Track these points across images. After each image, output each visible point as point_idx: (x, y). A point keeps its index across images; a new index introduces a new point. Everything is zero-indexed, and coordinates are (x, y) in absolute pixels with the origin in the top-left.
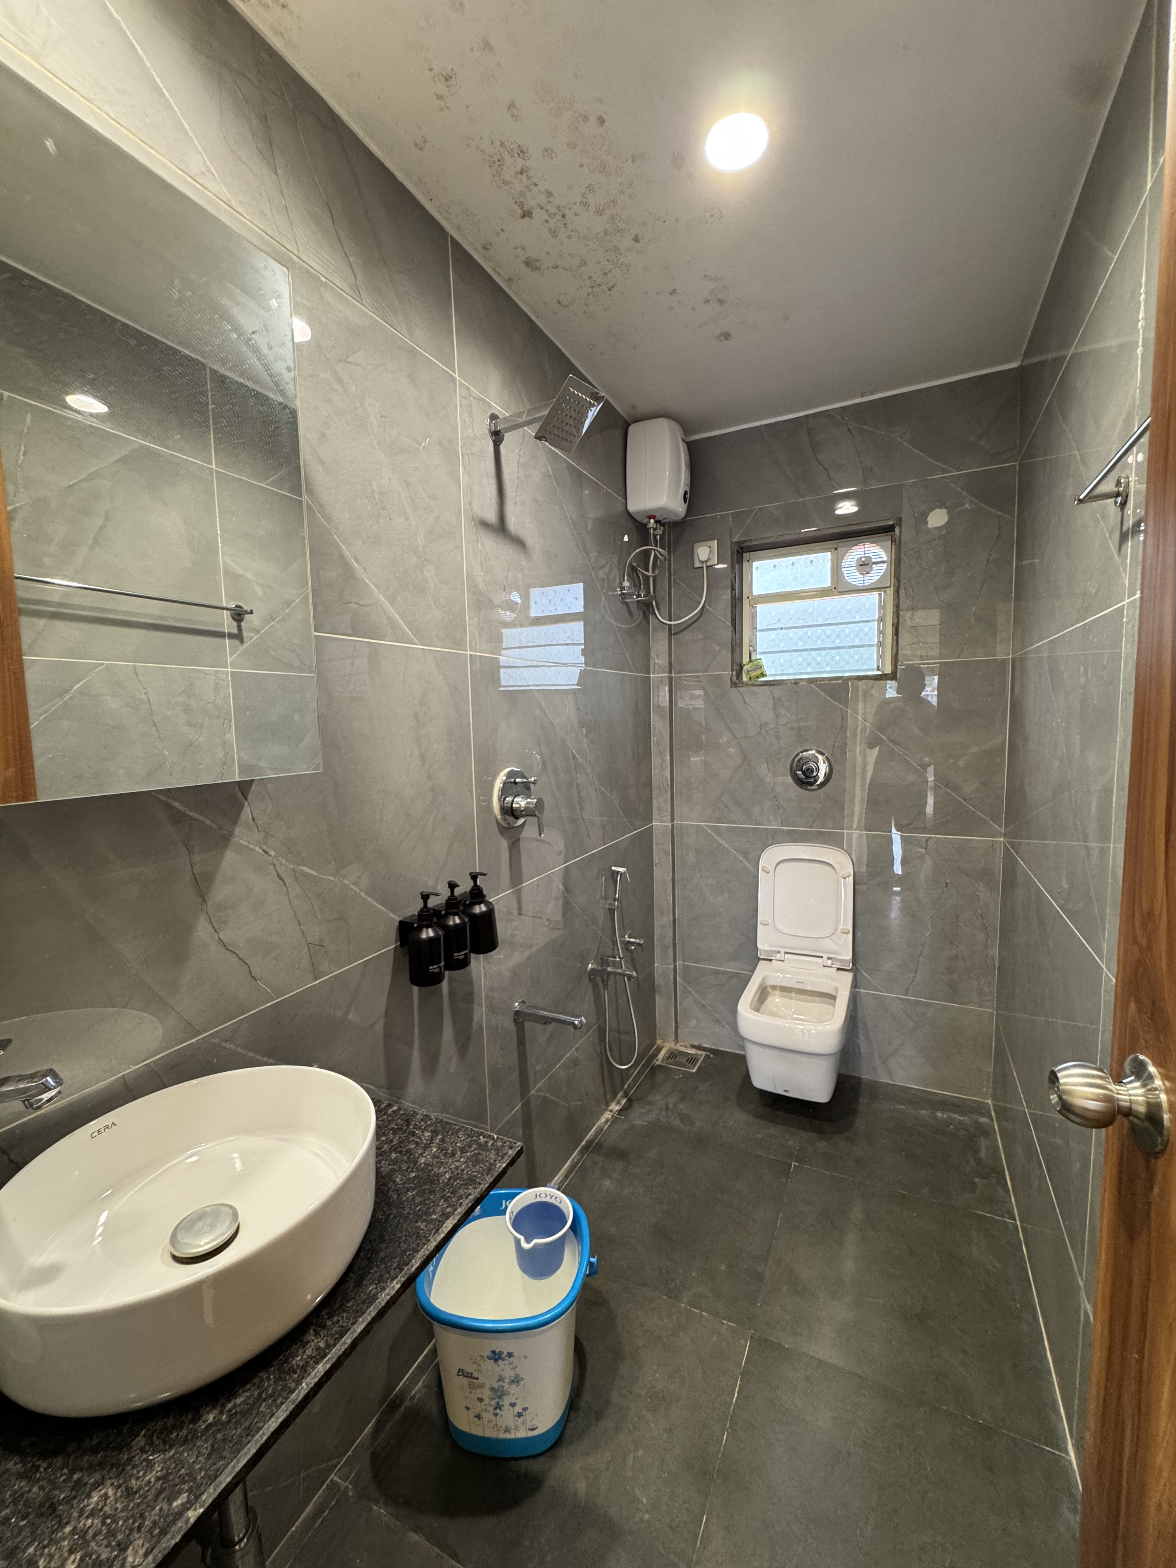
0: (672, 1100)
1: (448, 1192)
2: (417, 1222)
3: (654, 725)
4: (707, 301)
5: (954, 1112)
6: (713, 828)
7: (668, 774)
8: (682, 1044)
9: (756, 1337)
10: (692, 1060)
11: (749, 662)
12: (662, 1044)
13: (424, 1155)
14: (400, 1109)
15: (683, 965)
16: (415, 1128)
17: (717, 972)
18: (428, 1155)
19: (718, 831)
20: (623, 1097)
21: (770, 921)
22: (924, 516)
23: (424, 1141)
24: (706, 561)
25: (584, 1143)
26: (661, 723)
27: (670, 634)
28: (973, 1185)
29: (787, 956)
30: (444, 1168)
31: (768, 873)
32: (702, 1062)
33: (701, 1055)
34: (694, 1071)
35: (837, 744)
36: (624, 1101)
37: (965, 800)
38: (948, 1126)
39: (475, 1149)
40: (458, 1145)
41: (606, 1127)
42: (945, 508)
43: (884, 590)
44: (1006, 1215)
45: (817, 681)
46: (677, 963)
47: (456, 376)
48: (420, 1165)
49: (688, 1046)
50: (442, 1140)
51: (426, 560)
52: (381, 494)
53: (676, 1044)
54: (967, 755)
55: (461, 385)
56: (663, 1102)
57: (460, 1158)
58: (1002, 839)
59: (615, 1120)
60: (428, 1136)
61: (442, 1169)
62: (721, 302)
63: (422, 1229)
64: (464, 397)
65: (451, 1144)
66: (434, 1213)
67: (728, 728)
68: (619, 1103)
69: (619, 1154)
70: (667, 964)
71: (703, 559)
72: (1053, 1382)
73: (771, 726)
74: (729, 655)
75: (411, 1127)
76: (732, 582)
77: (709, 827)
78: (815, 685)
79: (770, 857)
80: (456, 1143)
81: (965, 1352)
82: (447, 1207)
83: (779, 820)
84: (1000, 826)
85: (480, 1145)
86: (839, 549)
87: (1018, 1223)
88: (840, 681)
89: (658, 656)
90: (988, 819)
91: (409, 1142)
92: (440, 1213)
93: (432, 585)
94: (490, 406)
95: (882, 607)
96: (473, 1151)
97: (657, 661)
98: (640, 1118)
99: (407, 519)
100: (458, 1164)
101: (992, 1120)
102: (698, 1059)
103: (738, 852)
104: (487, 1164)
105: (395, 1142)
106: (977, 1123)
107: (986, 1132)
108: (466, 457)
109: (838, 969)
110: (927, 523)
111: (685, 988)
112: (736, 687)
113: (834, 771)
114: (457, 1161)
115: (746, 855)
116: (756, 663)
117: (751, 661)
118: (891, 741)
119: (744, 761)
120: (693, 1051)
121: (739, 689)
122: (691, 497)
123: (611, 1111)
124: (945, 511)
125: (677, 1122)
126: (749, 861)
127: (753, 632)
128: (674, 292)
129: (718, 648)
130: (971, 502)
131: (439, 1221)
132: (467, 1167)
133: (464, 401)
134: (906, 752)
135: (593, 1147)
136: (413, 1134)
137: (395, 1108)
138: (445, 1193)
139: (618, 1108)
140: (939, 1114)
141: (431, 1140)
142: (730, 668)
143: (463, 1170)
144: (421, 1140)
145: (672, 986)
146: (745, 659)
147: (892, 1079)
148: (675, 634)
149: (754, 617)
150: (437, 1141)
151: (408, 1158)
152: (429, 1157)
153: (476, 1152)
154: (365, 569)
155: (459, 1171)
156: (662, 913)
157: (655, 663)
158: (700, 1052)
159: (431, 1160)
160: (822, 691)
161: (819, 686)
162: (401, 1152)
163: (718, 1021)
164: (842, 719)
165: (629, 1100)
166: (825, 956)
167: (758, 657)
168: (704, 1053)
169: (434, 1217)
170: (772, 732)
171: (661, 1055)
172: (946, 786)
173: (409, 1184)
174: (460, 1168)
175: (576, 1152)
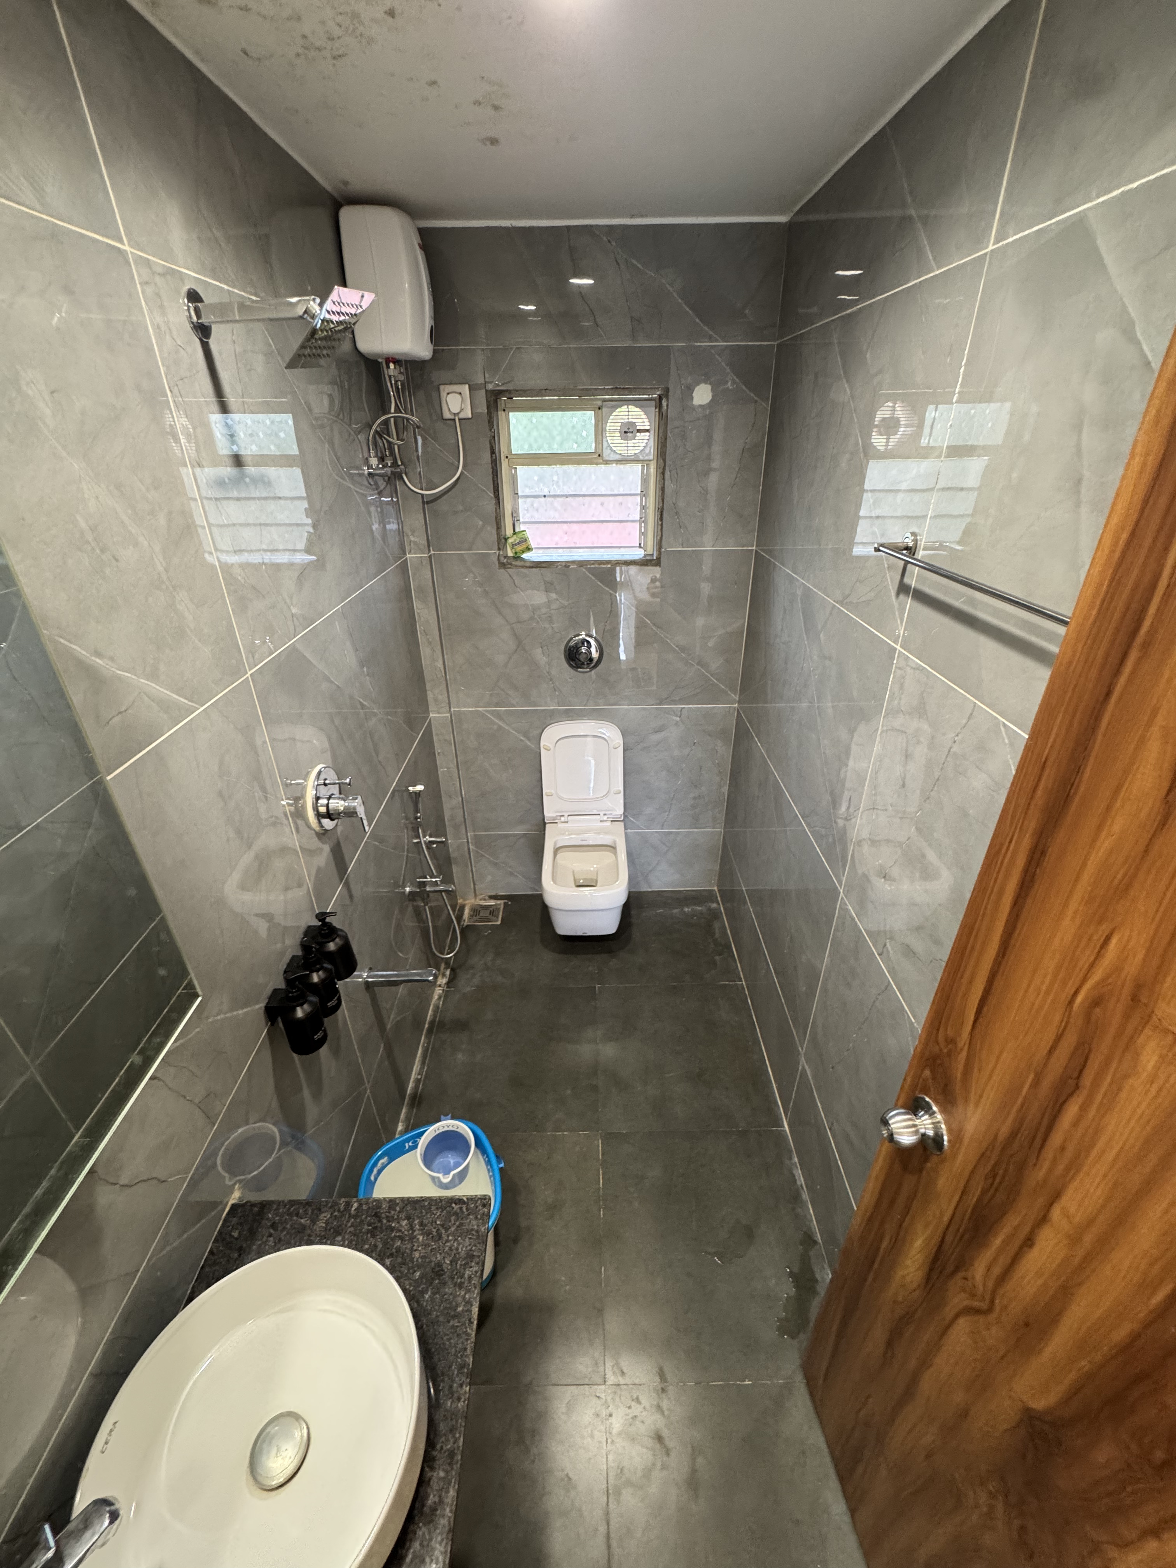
0: (489, 958)
1: (458, 1278)
2: (449, 1322)
3: (418, 613)
4: (478, 103)
5: (695, 904)
6: (492, 712)
7: (440, 664)
8: (481, 897)
9: (603, 1135)
10: (493, 911)
11: (514, 534)
12: (464, 903)
13: (415, 1248)
14: (361, 1205)
15: (475, 835)
16: (389, 1221)
17: (506, 836)
18: (418, 1246)
19: (498, 715)
20: (446, 968)
21: (553, 792)
22: (690, 389)
23: (406, 1233)
24: (458, 414)
25: (427, 1026)
26: (426, 611)
27: (423, 502)
28: (715, 963)
29: (570, 817)
30: (441, 1254)
31: (549, 750)
32: (503, 913)
33: (500, 904)
34: (499, 923)
35: (607, 628)
36: (448, 972)
37: (712, 675)
38: (692, 918)
39: (456, 1221)
40: (438, 1222)
41: (441, 1003)
42: (710, 384)
43: (647, 462)
44: (736, 980)
45: (586, 565)
46: (469, 834)
47: (126, 248)
48: (417, 1261)
49: (487, 898)
50: (421, 1224)
51: (174, 587)
52: (93, 529)
53: (476, 899)
54: (714, 636)
55: (138, 259)
56: (482, 962)
57: (448, 1237)
58: (736, 705)
59: (446, 995)
60: (406, 1225)
61: (439, 1257)
62: (496, 108)
63: (457, 1326)
64: (147, 283)
65: (432, 1223)
66: (457, 1306)
67: (500, 613)
68: (444, 975)
69: (461, 1026)
70: (460, 839)
71: (455, 410)
72: (773, 1087)
73: (544, 610)
74: (494, 532)
75: (385, 1221)
76: (490, 443)
77: (487, 711)
78: (585, 568)
79: (551, 735)
80: (436, 1222)
81: (727, 1088)
82: (465, 1294)
83: (556, 701)
84: (736, 695)
85: (456, 1214)
86: (604, 410)
87: (744, 983)
88: (609, 566)
89: (413, 532)
90: (727, 689)
91: (393, 1239)
92: (463, 1303)
93: (191, 617)
94: (181, 277)
95: (645, 480)
96: (454, 1224)
97: (412, 539)
98: (468, 984)
99: (136, 544)
100: (448, 1244)
101: (719, 904)
102: (499, 909)
103: (518, 733)
104: (474, 1232)
105: (380, 1246)
106: (710, 909)
107: (715, 915)
108: (175, 390)
109: (612, 821)
110: (692, 398)
111: (477, 852)
112: (505, 568)
113: (605, 653)
114: (447, 1241)
115: (526, 735)
116: (520, 535)
117: (515, 533)
118: (654, 624)
119: (518, 647)
120: (492, 903)
121: (508, 570)
122: (436, 335)
123: (440, 986)
124: (709, 387)
125: (499, 979)
126: (529, 740)
127: (514, 498)
128: (434, 83)
129: (481, 523)
130: (734, 382)
131: (467, 1311)
132: (459, 1244)
133: (149, 290)
134: (666, 635)
135: (437, 1027)
136: (392, 1229)
137: (355, 1205)
138: (455, 1280)
139: (445, 981)
140: (686, 909)
141: (412, 1227)
142: (497, 547)
143: (457, 1249)
144: (403, 1233)
145: (467, 856)
146: (509, 532)
147: (650, 888)
148: (428, 503)
149: (514, 479)
150: (417, 1227)
151: (402, 1258)
152: (420, 1249)
153: (458, 1223)
154: (112, 659)
155: (455, 1251)
156: (450, 797)
157: (410, 541)
158: (499, 902)
159: (424, 1251)
160: (592, 574)
161: (589, 570)
162: (392, 1255)
163: (511, 874)
164: (612, 604)
165: (453, 970)
166: (602, 814)
167: (522, 528)
168: (502, 902)
169: (460, 1309)
170: (544, 616)
171: (466, 915)
172: (698, 664)
173: (419, 1286)
174: (453, 1248)
175: (423, 1038)
